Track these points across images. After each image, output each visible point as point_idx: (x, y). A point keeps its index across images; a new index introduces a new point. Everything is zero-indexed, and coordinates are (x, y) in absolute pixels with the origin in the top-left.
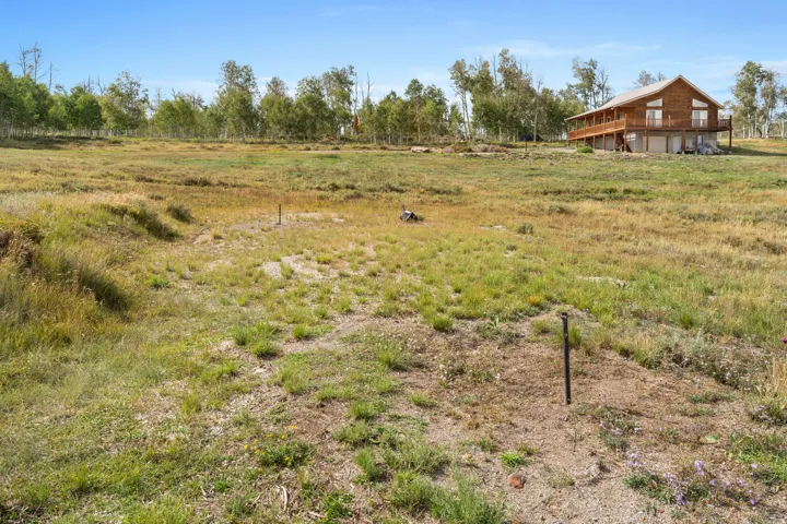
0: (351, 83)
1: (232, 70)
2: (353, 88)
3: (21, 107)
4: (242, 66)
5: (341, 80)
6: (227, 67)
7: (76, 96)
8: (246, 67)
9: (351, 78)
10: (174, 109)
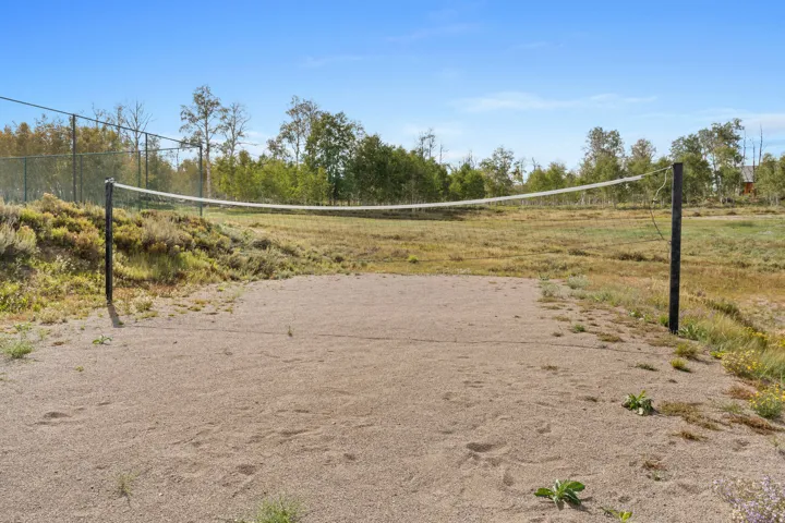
0: (737, 138)
1: (598, 136)
2: (740, 143)
3: (431, 185)
4: (609, 131)
5: (725, 136)
6: (594, 134)
7: (464, 173)
8: (613, 133)
9: (737, 132)
10: (546, 180)
